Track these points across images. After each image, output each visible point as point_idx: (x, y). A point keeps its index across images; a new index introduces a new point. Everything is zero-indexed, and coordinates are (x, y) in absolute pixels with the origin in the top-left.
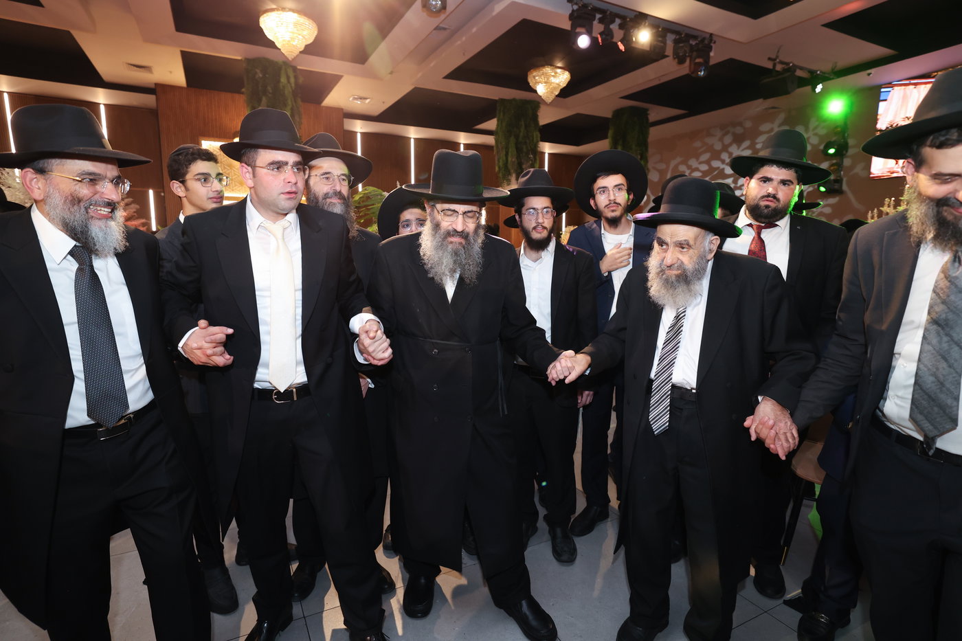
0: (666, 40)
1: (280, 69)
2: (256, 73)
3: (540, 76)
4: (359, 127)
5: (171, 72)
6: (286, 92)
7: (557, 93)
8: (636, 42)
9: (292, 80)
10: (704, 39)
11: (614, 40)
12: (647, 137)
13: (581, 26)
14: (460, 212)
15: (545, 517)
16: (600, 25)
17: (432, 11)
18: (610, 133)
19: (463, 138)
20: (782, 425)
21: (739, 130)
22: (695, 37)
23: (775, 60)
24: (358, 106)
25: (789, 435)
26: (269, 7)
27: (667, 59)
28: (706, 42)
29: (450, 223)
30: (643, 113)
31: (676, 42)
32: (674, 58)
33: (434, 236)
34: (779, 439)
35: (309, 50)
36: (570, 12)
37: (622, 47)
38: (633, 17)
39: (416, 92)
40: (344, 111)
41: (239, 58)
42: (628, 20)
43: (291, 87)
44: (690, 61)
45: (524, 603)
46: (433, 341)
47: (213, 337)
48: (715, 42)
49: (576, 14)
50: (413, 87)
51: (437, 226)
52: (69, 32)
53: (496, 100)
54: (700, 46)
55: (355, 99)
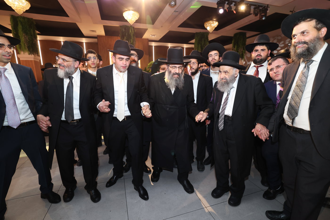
0: (251, 8)
1: (129, 28)
2: (123, 30)
3: (208, 24)
4: (153, 44)
5: (101, 32)
6: (131, 35)
7: (214, 29)
8: (240, 10)
9: (133, 31)
10: (265, 7)
11: (232, 10)
12: (246, 42)
13: (221, 6)
14: (178, 67)
15: (196, 158)
16: (227, 5)
17: (172, 6)
18: (233, 42)
19: (185, 46)
20: (263, 131)
21: (279, 38)
22: (261, 6)
23: (293, 11)
24: (153, 38)
25: (266, 134)
26: (125, 10)
27: (252, 15)
28: (266, 7)
29: (174, 71)
30: (244, 34)
31: (255, 8)
32: (254, 14)
33: (169, 75)
34: (263, 135)
35: (137, 21)
36: (217, 2)
37: (235, 12)
38: (239, 1)
39: (170, 32)
40: (149, 40)
41: (118, 26)
42: (237, 2)
43: (133, 33)
44: (260, 15)
45: (185, 181)
46: (167, 106)
47: (106, 104)
48: (269, 7)
49: (219, 2)
50: (168, 31)
51: (170, 72)
52: (76, 23)
53: (194, 33)
54: (264, 9)
55: (152, 35)
